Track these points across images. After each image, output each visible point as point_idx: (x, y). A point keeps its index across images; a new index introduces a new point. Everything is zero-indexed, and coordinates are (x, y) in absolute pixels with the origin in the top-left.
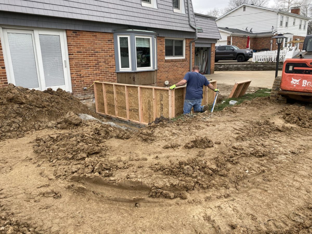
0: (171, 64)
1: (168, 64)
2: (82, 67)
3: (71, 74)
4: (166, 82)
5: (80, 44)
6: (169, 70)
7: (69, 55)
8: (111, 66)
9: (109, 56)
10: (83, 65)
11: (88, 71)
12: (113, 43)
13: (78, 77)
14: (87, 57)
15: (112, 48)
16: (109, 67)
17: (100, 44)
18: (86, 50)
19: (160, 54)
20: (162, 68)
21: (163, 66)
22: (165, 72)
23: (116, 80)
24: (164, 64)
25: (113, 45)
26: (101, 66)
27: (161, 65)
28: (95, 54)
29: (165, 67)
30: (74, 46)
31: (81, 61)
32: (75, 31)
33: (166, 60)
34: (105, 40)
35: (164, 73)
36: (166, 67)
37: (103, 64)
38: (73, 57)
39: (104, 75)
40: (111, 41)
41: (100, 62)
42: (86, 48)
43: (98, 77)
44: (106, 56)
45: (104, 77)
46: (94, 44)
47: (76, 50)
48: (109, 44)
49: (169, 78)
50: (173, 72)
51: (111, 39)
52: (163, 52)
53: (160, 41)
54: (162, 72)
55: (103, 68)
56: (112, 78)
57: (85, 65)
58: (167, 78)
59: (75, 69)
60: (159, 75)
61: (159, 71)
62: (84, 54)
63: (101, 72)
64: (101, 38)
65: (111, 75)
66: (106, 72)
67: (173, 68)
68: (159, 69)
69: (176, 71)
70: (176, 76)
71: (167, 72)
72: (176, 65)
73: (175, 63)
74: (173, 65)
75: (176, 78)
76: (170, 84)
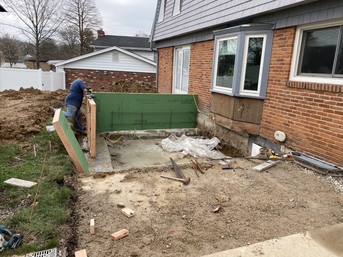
0: (305, 95)
1: (292, 93)
4: (278, 132)
5: (195, 55)
6: (295, 109)
13: (190, 87)
16: (208, 81)
17: (205, 55)
18: (197, 61)
19: (277, 67)
20: (276, 98)
21: (280, 95)
22: (283, 110)
24: (281, 91)
26: (203, 79)
27: (275, 91)
28: (201, 66)
29: (284, 99)
30: (192, 57)
31: (193, 72)
32: (194, 44)
33: (287, 82)
34: (209, 50)
35: (279, 112)
36: (288, 100)
38: (191, 68)
41: (203, 75)
42: (197, 59)
44: (208, 68)
45: (204, 92)
47: (192, 61)
48: (211, 54)
49: (293, 130)
50: (307, 119)
51: (213, 47)
52: (284, 64)
53: (280, 39)
54: (274, 108)
55: (204, 82)
57: (195, 76)
58: (285, 127)
59: (190, 80)
60: (267, 112)
61: (269, 103)
62: (196, 66)
64: (207, 48)
67: (310, 108)
68: (269, 100)
69: (319, 118)
70: (318, 134)
71: (287, 113)
72: (322, 101)
73: (320, 95)
74: (311, 100)
75: (314, 137)
76: (293, 144)
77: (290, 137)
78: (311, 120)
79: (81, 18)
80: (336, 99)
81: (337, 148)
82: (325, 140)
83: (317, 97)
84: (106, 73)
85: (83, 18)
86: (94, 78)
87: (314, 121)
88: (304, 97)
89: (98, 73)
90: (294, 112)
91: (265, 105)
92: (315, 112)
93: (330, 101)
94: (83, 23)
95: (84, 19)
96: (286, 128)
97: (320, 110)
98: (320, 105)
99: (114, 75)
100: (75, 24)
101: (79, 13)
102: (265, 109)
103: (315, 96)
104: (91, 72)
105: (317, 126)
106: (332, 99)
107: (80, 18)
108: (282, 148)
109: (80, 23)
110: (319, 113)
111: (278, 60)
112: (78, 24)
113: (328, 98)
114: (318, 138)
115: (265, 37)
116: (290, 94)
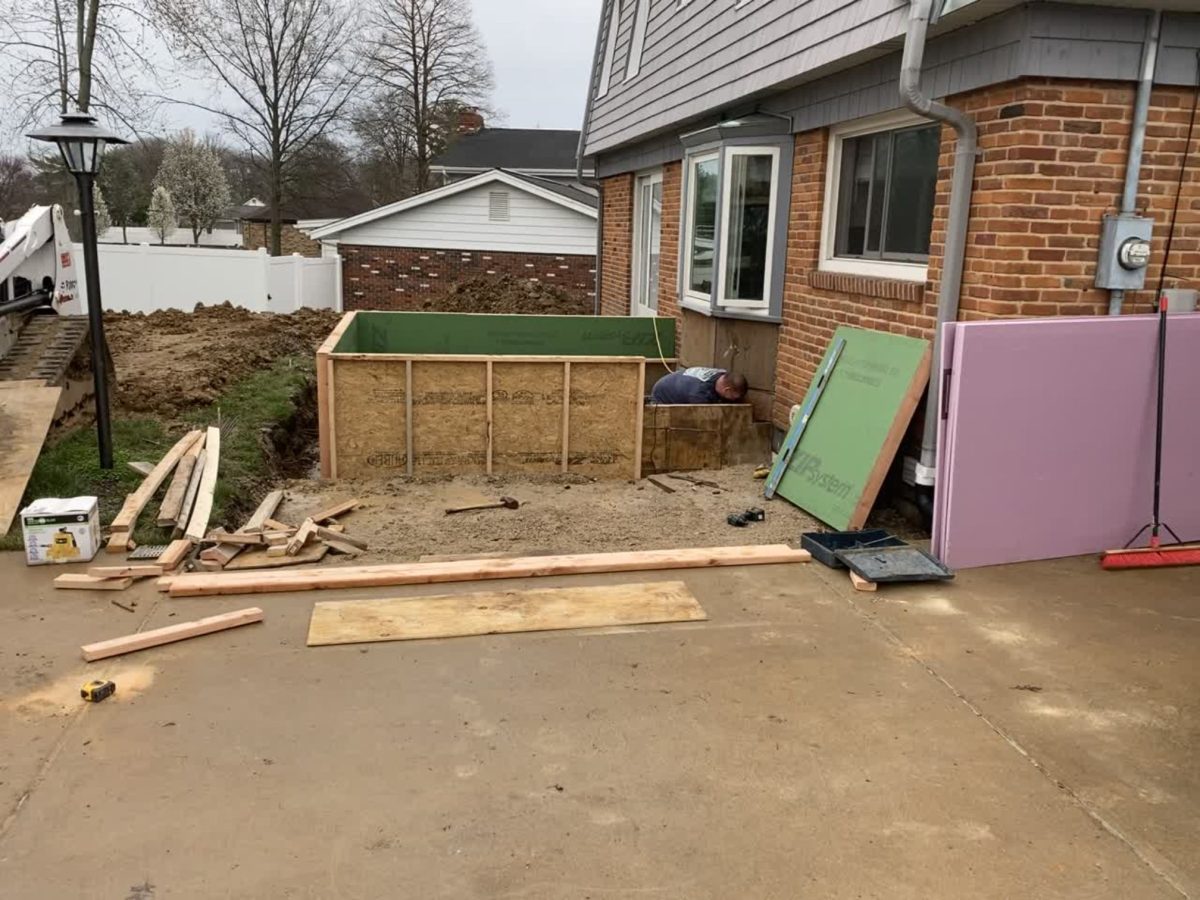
79: (421, 66)
84: (468, 260)
85: (429, 65)
86: (431, 277)
89: (442, 258)
94: (426, 83)
95: (430, 69)
99: (494, 264)
100: (401, 88)
101: (414, 51)
104: (422, 258)
107: (416, 67)
109: (416, 85)
112: (412, 89)
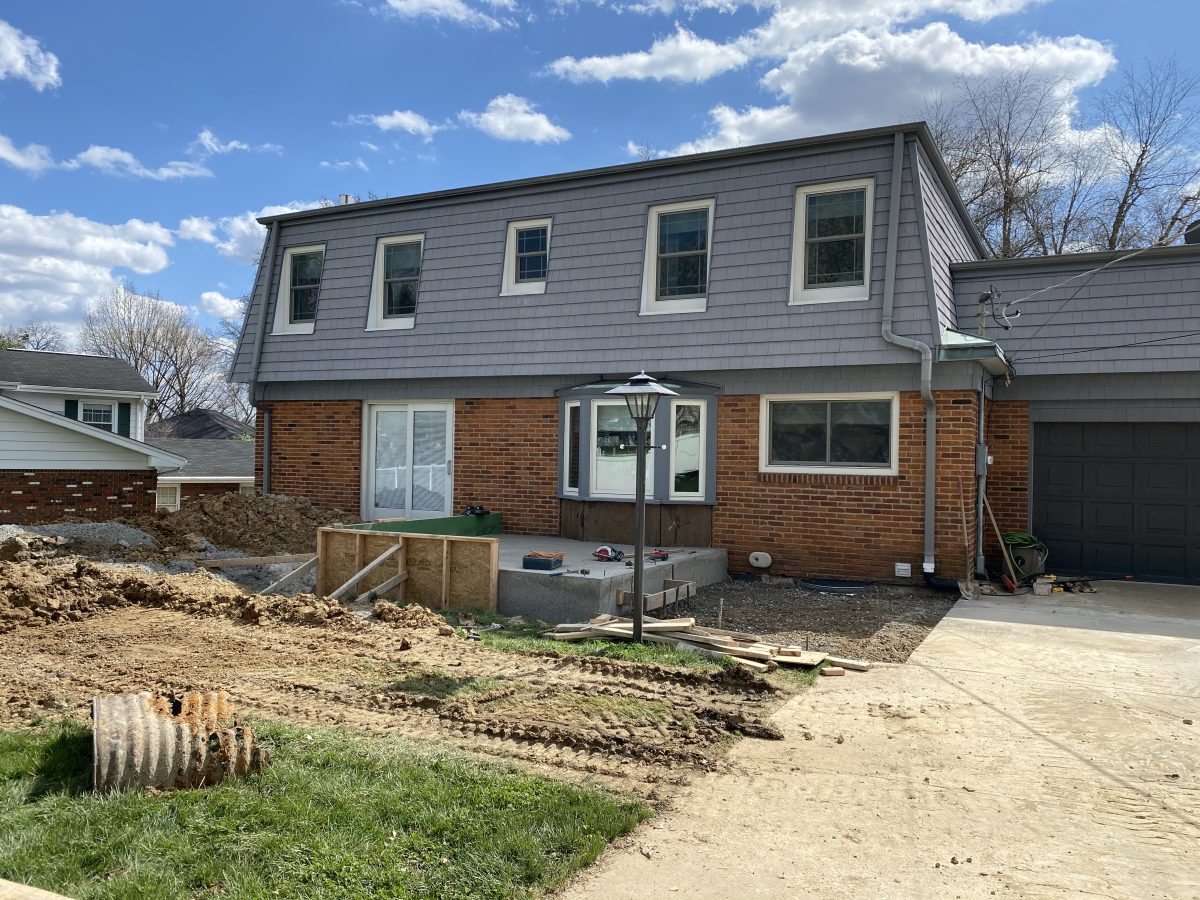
0: (794, 491)
1: (770, 491)
2: (476, 477)
3: (455, 490)
4: (756, 554)
5: (477, 426)
6: (781, 513)
7: (456, 449)
8: (544, 479)
9: (544, 455)
10: (478, 472)
11: (488, 486)
12: (557, 421)
13: (465, 499)
14: (489, 454)
15: (552, 436)
16: (540, 481)
17: (520, 426)
18: (488, 440)
19: (733, 453)
20: (739, 500)
21: (747, 495)
22: (757, 517)
23: (556, 517)
24: (749, 489)
25: (557, 426)
26: (520, 478)
27: (735, 489)
28: (508, 450)
29: (755, 501)
30: (466, 430)
31: (475, 463)
32: (470, 402)
33: (759, 474)
34: (534, 417)
35: (750, 522)
36: (766, 501)
37: (525, 474)
38: (462, 454)
39: (526, 501)
40: (553, 416)
41: (519, 469)
42: (489, 435)
43: (510, 504)
44: (534, 455)
45: (525, 506)
46: (507, 426)
47: (468, 439)
48: (544, 426)
49: (780, 546)
50: (804, 525)
51: (551, 412)
52: (747, 448)
53: (733, 411)
54: (739, 516)
55: (523, 483)
56: (547, 512)
57: (483, 472)
58: (766, 544)
59: (462, 481)
60: (722, 526)
61: (724, 510)
62: (483, 449)
63: (517, 492)
64: (526, 412)
65: (543, 502)
66: (531, 492)
67: (807, 509)
68: (725, 505)
69: (824, 521)
70: (826, 544)
71: (767, 521)
72: (825, 498)
73: (819, 490)
74: (807, 497)
75: (821, 549)
76: (786, 567)
77: (780, 557)
78: (812, 526)
80: (844, 493)
81: (858, 557)
82: (838, 550)
83: (816, 492)
87: (817, 526)
88: (792, 494)
90: (779, 518)
91: (717, 515)
92: (816, 515)
93: (836, 496)
96: (768, 545)
97: (822, 509)
98: (822, 504)
102: (717, 520)
103: (812, 492)
105: (824, 533)
106: (838, 493)
108: (763, 579)
110: (822, 515)
111: (733, 442)
113: (832, 493)
114: (828, 549)
115: (702, 405)
116: (767, 493)
